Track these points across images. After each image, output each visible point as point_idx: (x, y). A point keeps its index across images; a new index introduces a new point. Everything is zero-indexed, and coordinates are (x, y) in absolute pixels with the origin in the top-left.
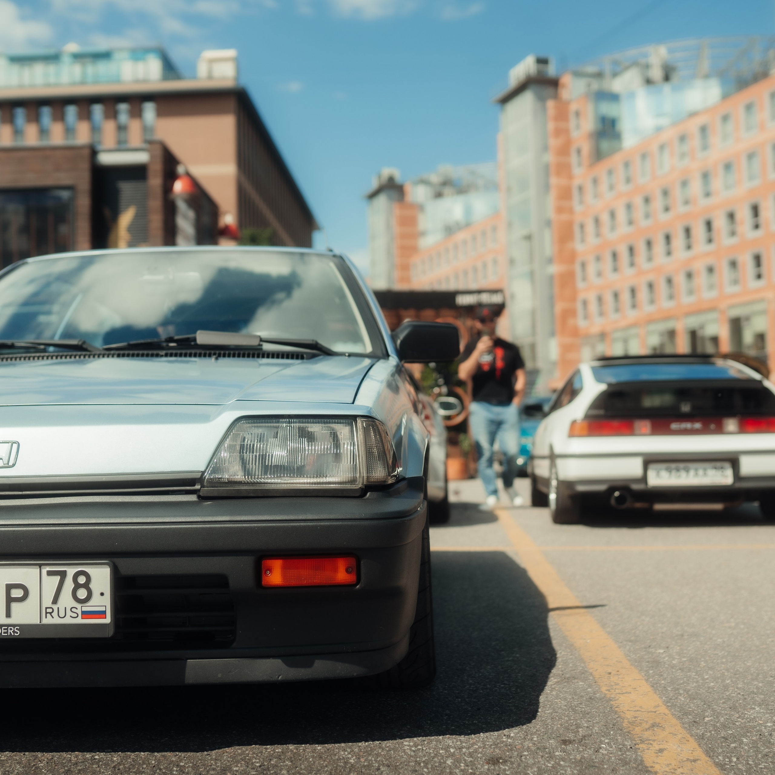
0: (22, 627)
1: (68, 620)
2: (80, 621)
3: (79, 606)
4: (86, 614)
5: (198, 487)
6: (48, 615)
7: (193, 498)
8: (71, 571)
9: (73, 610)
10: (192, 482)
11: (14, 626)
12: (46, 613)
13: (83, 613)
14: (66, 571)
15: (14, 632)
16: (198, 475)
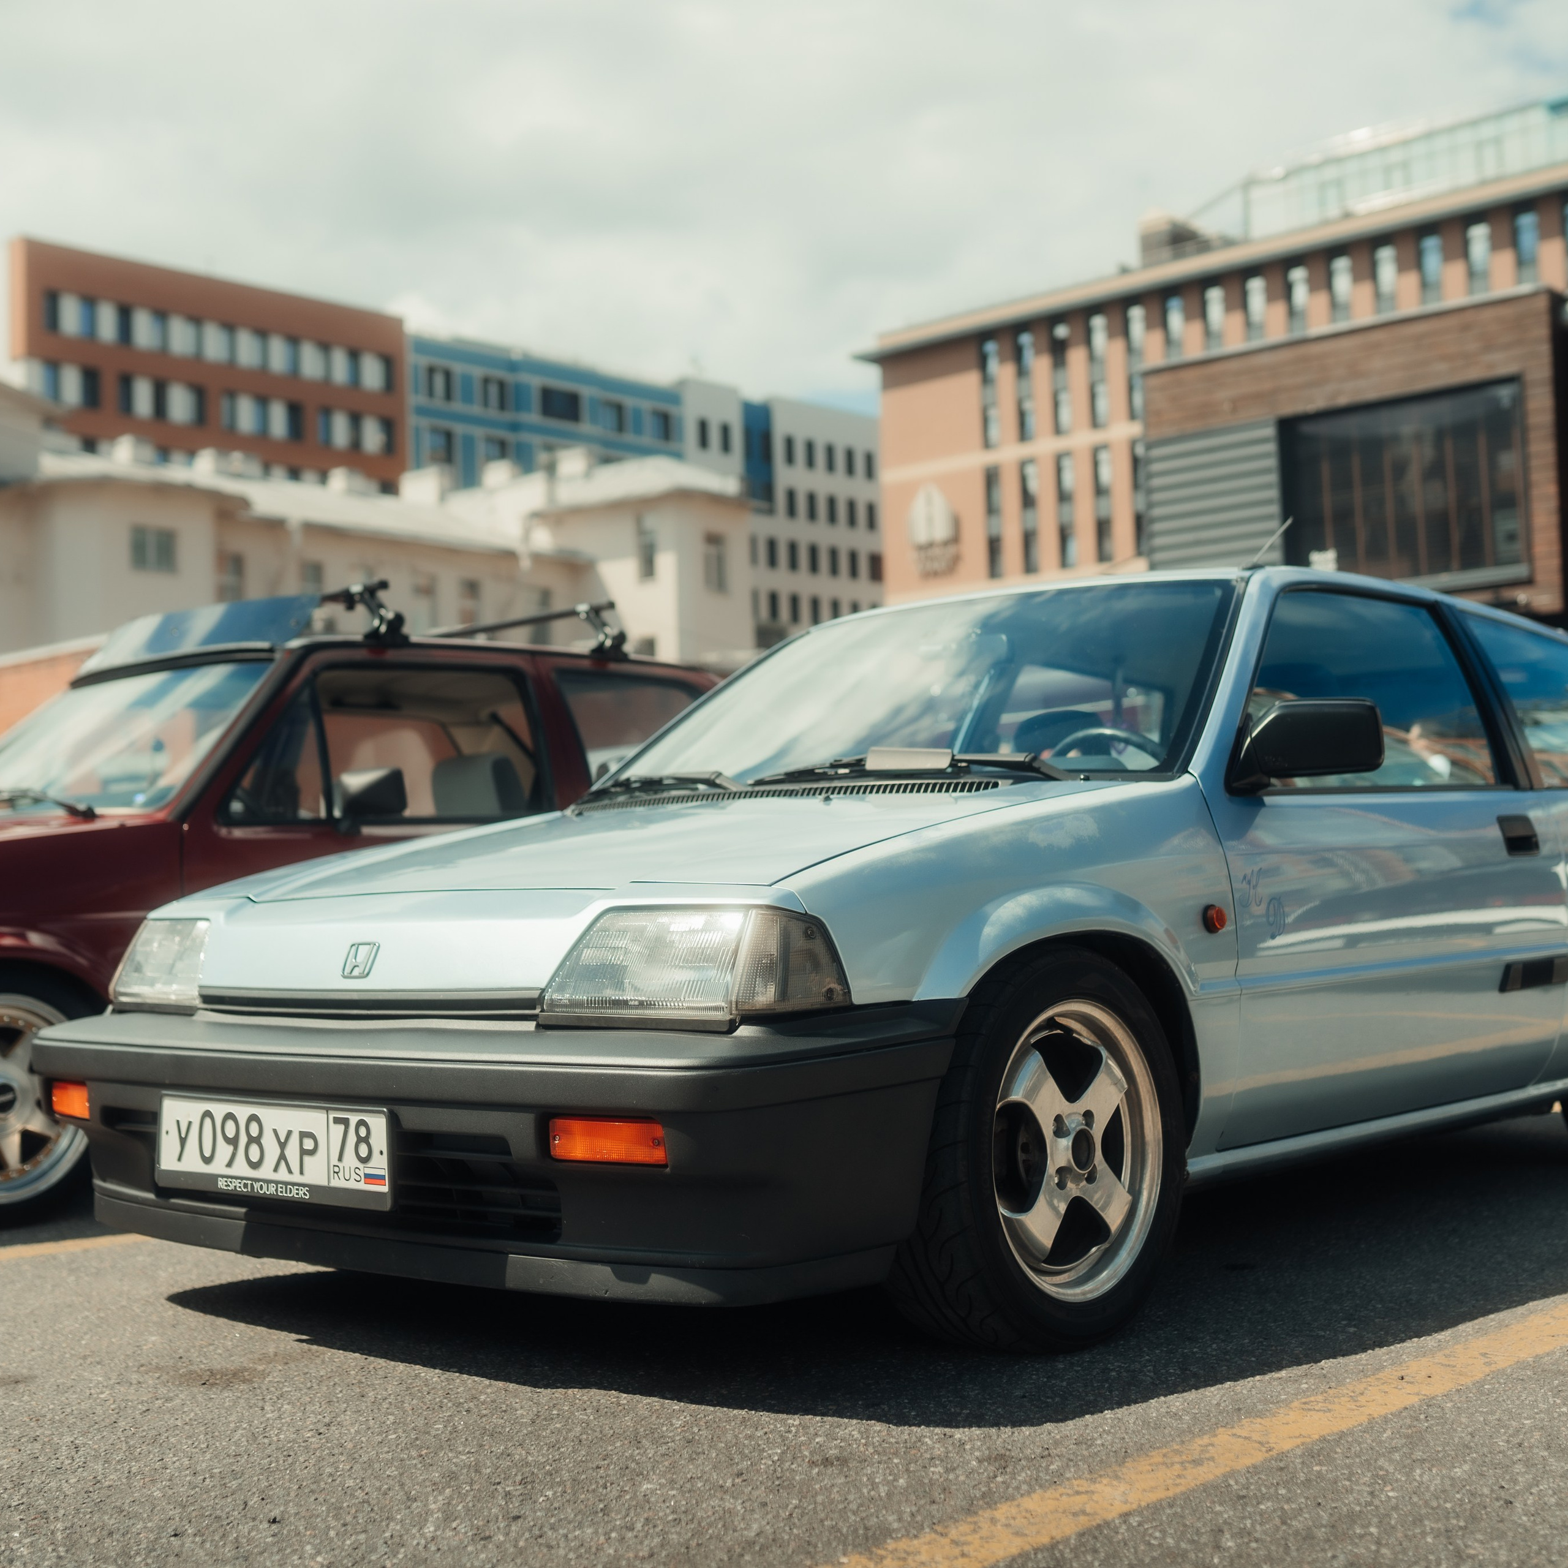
0: (313, 1189)
1: (352, 1185)
2: (362, 1186)
3: (361, 1166)
4: (368, 1177)
5: (537, 1011)
6: (336, 1174)
7: (530, 1026)
8: (354, 1119)
9: (357, 1171)
10: (530, 1003)
11: (304, 1185)
12: (334, 1172)
13: (367, 1176)
14: (348, 1119)
15: (305, 1194)
16: (535, 994)
